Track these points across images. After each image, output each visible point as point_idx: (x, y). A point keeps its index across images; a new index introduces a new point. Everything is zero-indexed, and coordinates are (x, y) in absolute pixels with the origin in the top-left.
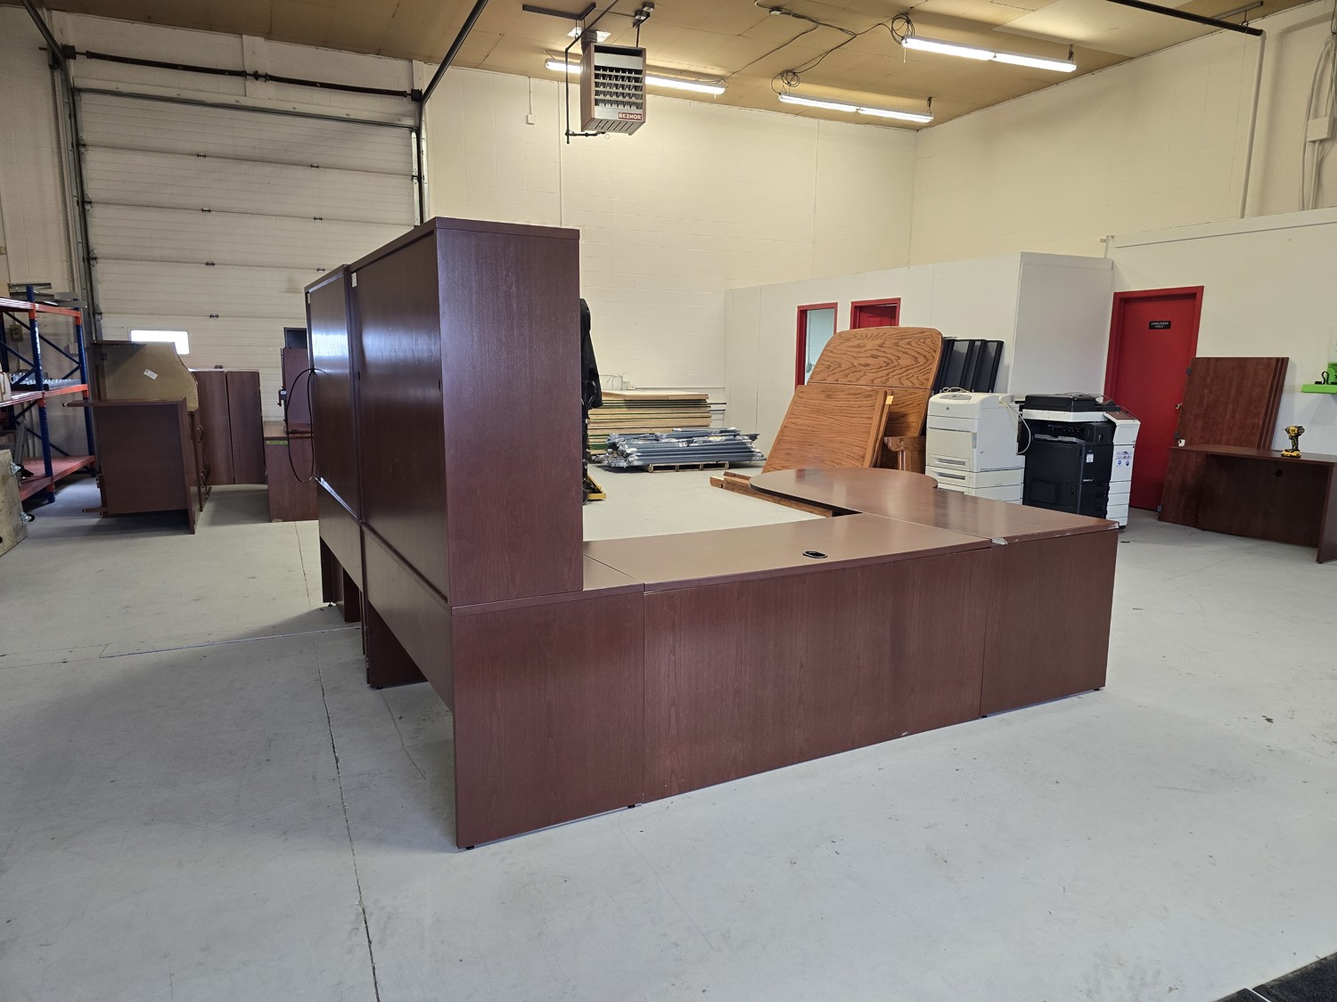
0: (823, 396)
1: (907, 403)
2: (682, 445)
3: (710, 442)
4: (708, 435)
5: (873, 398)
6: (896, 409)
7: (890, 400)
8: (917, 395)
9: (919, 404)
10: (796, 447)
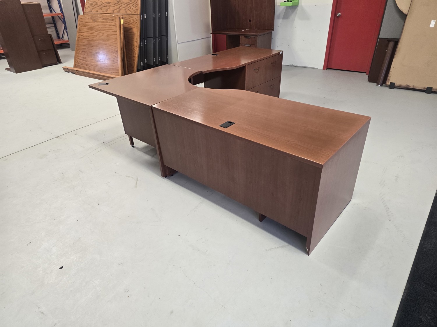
0: (92, 21)
1: (131, 22)
5: (114, 21)
6: (126, 26)
7: (122, 21)
8: (134, 18)
9: (136, 23)
10: (86, 48)
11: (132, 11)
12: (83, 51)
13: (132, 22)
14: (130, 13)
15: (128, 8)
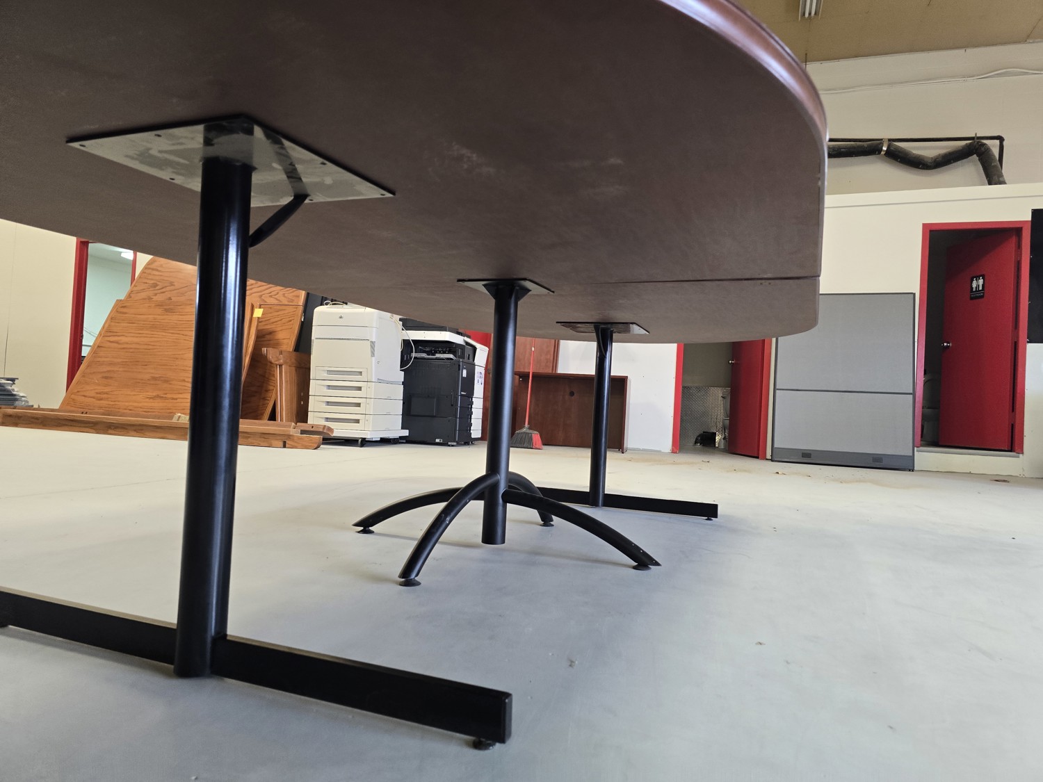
0: (159, 311)
1: (272, 321)
7: (258, 312)
8: (286, 312)
9: (291, 321)
10: (121, 369)
11: (282, 299)
12: (106, 378)
13: (279, 319)
14: (276, 302)
15: (271, 293)
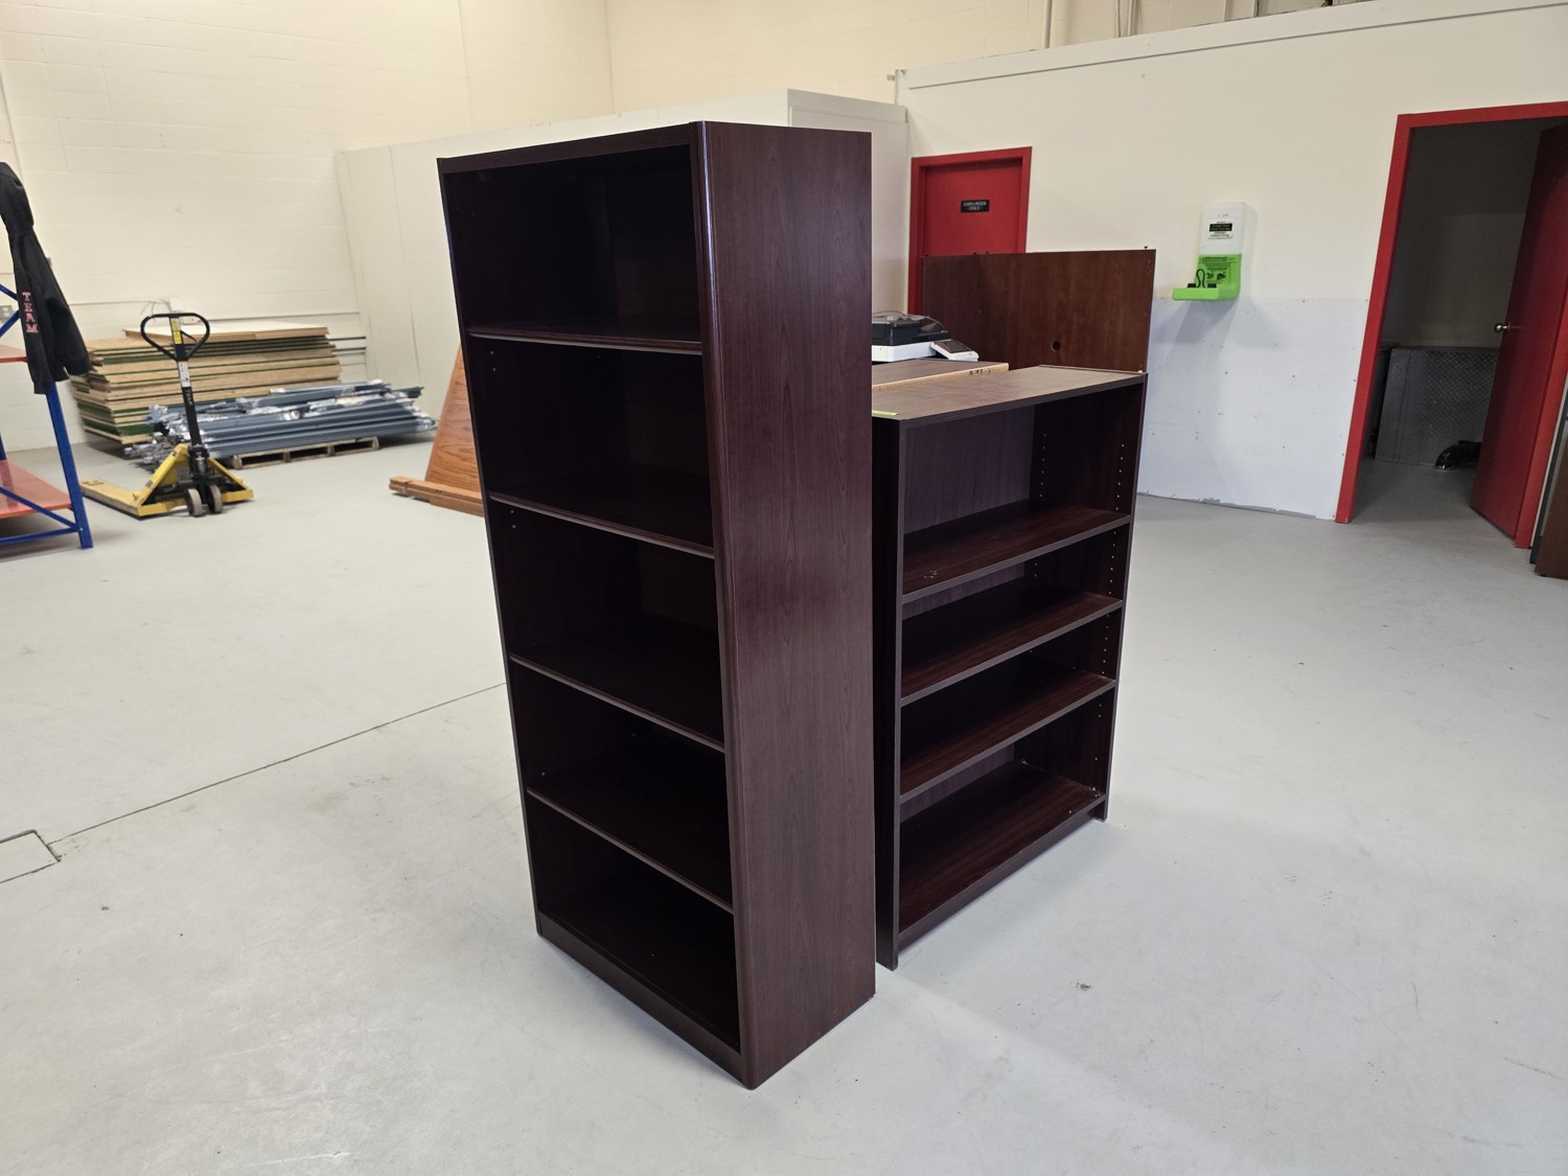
2: (290, 416)
3: (340, 406)
4: (334, 395)
